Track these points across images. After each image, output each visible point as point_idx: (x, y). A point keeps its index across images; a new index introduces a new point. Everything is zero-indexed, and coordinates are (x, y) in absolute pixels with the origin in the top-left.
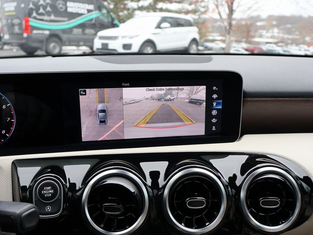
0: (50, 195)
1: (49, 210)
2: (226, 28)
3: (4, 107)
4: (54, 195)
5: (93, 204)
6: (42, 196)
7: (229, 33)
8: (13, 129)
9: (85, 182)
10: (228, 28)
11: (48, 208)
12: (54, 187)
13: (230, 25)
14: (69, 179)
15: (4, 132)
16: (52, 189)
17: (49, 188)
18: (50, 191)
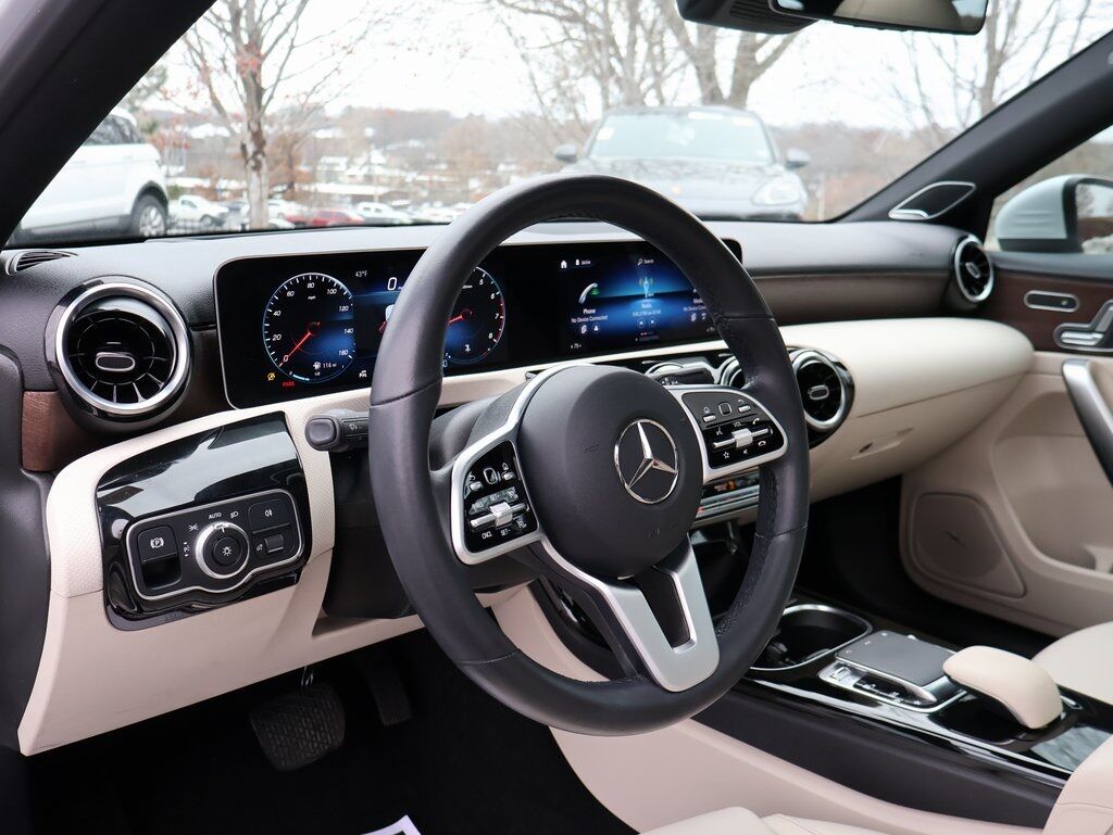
2: (243, 147)
3: (493, 296)
7: (257, 167)
8: (502, 330)
10: (251, 149)
13: (258, 137)
15: (491, 336)
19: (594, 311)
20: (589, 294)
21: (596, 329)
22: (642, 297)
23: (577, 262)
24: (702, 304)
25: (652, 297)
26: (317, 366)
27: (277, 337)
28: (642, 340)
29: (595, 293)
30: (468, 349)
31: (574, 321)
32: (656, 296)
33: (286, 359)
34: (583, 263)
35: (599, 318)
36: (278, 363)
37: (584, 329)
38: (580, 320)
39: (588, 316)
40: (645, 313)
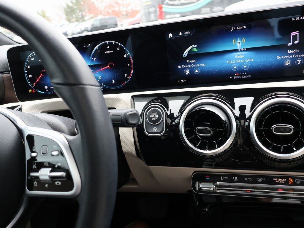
0: (156, 119)
1: (156, 131)
3: (125, 56)
4: (159, 119)
5: (189, 129)
6: (150, 119)
8: (132, 73)
9: (181, 111)
11: (155, 129)
12: (158, 113)
14: (170, 110)
15: (126, 75)
16: (157, 114)
17: (155, 113)
18: (156, 116)
19: (194, 61)
20: (190, 52)
21: (197, 71)
22: (236, 51)
23: (180, 33)
24: (296, 54)
25: (244, 51)
26: (46, 87)
27: (30, 76)
28: (235, 78)
29: (195, 50)
30: (113, 82)
31: (179, 67)
32: (248, 50)
33: (34, 84)
34: (185, 33)
35: (199, 65)
36: (32, 85)
37: (187, 72)
38: (185, 66)
39: (189, 64)
40: (239, 61)
